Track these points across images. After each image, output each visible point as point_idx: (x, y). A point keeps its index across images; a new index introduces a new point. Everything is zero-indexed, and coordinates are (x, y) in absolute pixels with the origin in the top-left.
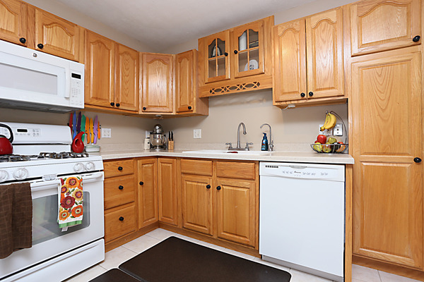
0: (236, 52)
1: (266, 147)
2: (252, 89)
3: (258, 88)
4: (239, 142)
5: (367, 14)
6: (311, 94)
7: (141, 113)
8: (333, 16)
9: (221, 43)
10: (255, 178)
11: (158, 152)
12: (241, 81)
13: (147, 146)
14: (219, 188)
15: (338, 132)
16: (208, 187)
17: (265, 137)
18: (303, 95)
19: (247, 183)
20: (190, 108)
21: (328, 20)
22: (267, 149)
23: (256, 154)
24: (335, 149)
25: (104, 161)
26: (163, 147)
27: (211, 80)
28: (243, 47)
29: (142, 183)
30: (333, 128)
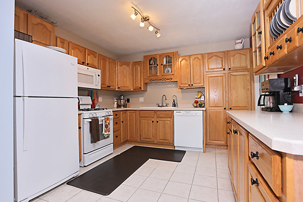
0: (162, 65)
1: (174, 105)
2: (169, 81)
3: (172, 81)
4: (162, 103)
5: (210, 58)
6: (192, 85)
7: (117, 90)
8: (200, 57)
9: (155, 60)
10: (172, 117)
11: (122, 109)
12: (164, 77)
13: (115, 105)
14: (157, 122)
15: (202, 99)
16: (153, 122)
17: (174, 101)
18: (189, 85)
19: (169, 119)
20: (140, 88)
21: (198, 58)
22: (175, 106)
23: (171, 108)
24: (201, 106)
25: (113, 111)
26: (125, 106)
27: (150, 75)
28: (165, 63)
29: (122, 122)
30: (200, 97)
